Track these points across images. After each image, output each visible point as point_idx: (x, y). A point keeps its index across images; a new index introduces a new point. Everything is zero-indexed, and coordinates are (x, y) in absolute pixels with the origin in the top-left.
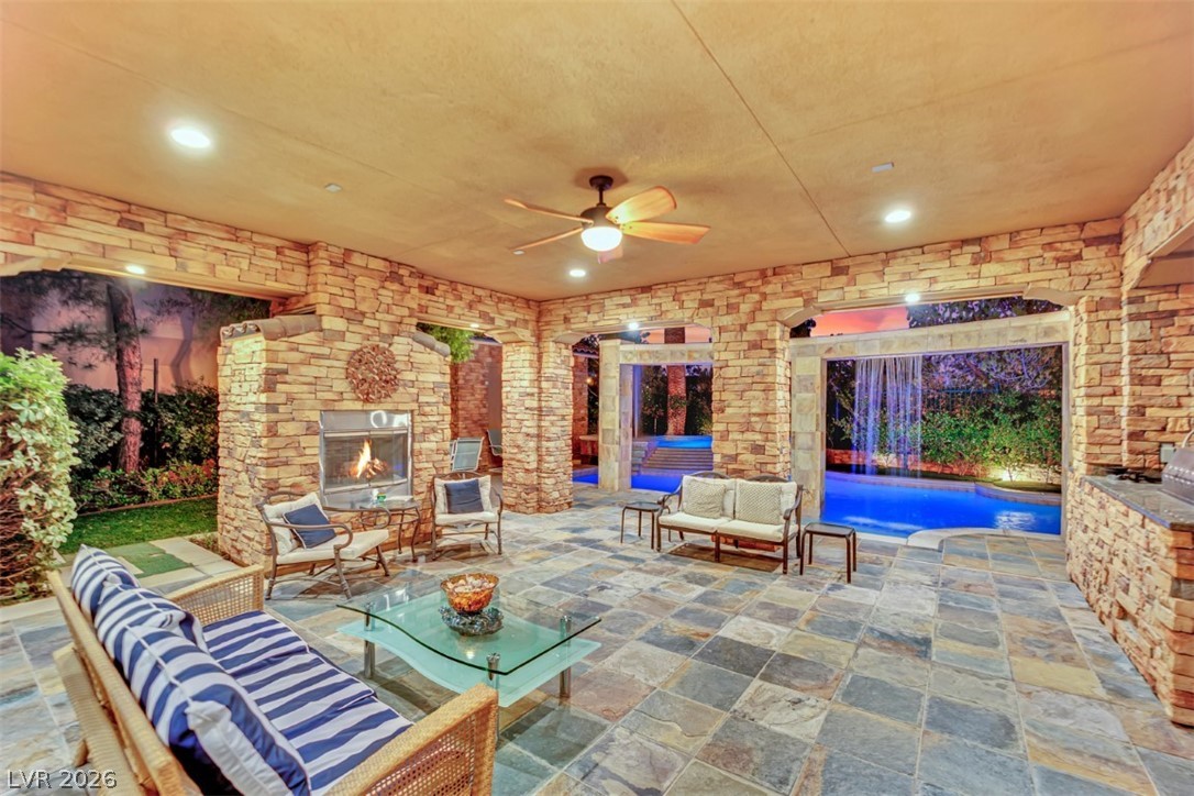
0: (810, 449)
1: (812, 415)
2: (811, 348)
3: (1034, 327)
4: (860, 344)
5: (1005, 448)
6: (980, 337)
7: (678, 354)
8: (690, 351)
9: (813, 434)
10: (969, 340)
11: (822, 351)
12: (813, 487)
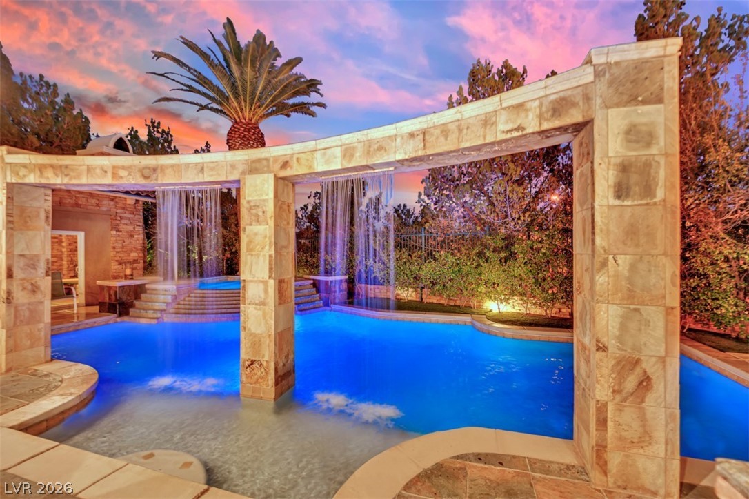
0: (263, 303)
1: (264, 256)
2: (265, 163)
3: (537, 103)
4: (319, 154)
5: (494, 283)
6: (460, 130)
7: (98, 171)
8: (114, 167)
9: (265, 283)
10: (446, 138)
11: (277, 167)
12: (266, 358)
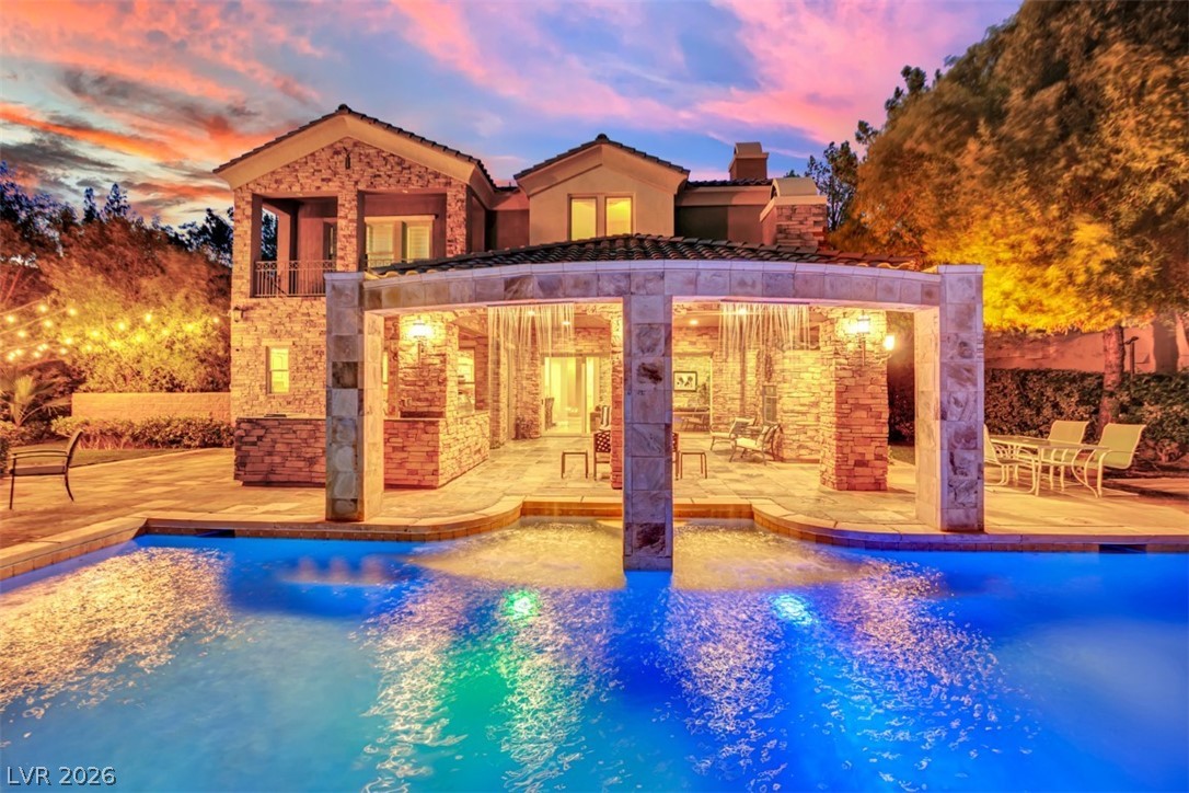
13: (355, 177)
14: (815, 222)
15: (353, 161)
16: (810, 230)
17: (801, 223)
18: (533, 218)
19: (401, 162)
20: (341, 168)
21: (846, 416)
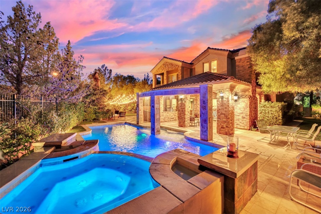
13: (166, 68)
14: (247, 62)
15: (166, 66)
16: (245, 64)
17: (243, 63)
18: (196, 69)
19: (172, 64)
20: (164, 68)
21: (219, 116)
